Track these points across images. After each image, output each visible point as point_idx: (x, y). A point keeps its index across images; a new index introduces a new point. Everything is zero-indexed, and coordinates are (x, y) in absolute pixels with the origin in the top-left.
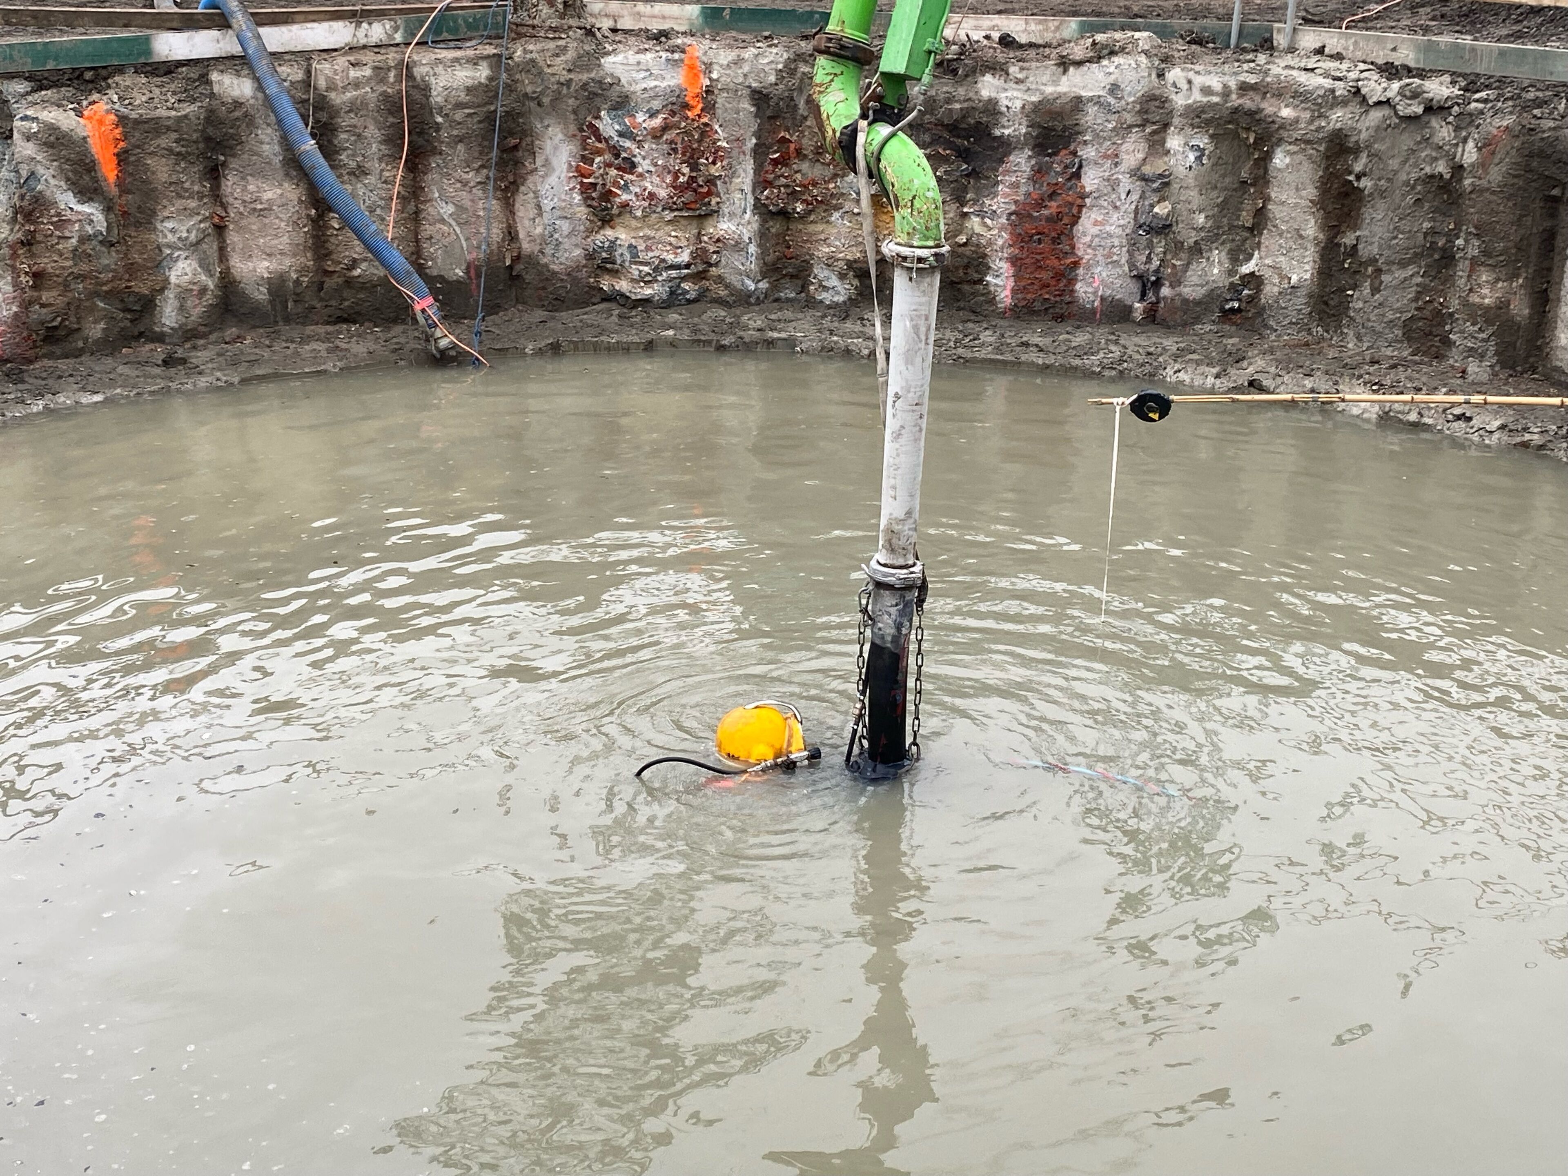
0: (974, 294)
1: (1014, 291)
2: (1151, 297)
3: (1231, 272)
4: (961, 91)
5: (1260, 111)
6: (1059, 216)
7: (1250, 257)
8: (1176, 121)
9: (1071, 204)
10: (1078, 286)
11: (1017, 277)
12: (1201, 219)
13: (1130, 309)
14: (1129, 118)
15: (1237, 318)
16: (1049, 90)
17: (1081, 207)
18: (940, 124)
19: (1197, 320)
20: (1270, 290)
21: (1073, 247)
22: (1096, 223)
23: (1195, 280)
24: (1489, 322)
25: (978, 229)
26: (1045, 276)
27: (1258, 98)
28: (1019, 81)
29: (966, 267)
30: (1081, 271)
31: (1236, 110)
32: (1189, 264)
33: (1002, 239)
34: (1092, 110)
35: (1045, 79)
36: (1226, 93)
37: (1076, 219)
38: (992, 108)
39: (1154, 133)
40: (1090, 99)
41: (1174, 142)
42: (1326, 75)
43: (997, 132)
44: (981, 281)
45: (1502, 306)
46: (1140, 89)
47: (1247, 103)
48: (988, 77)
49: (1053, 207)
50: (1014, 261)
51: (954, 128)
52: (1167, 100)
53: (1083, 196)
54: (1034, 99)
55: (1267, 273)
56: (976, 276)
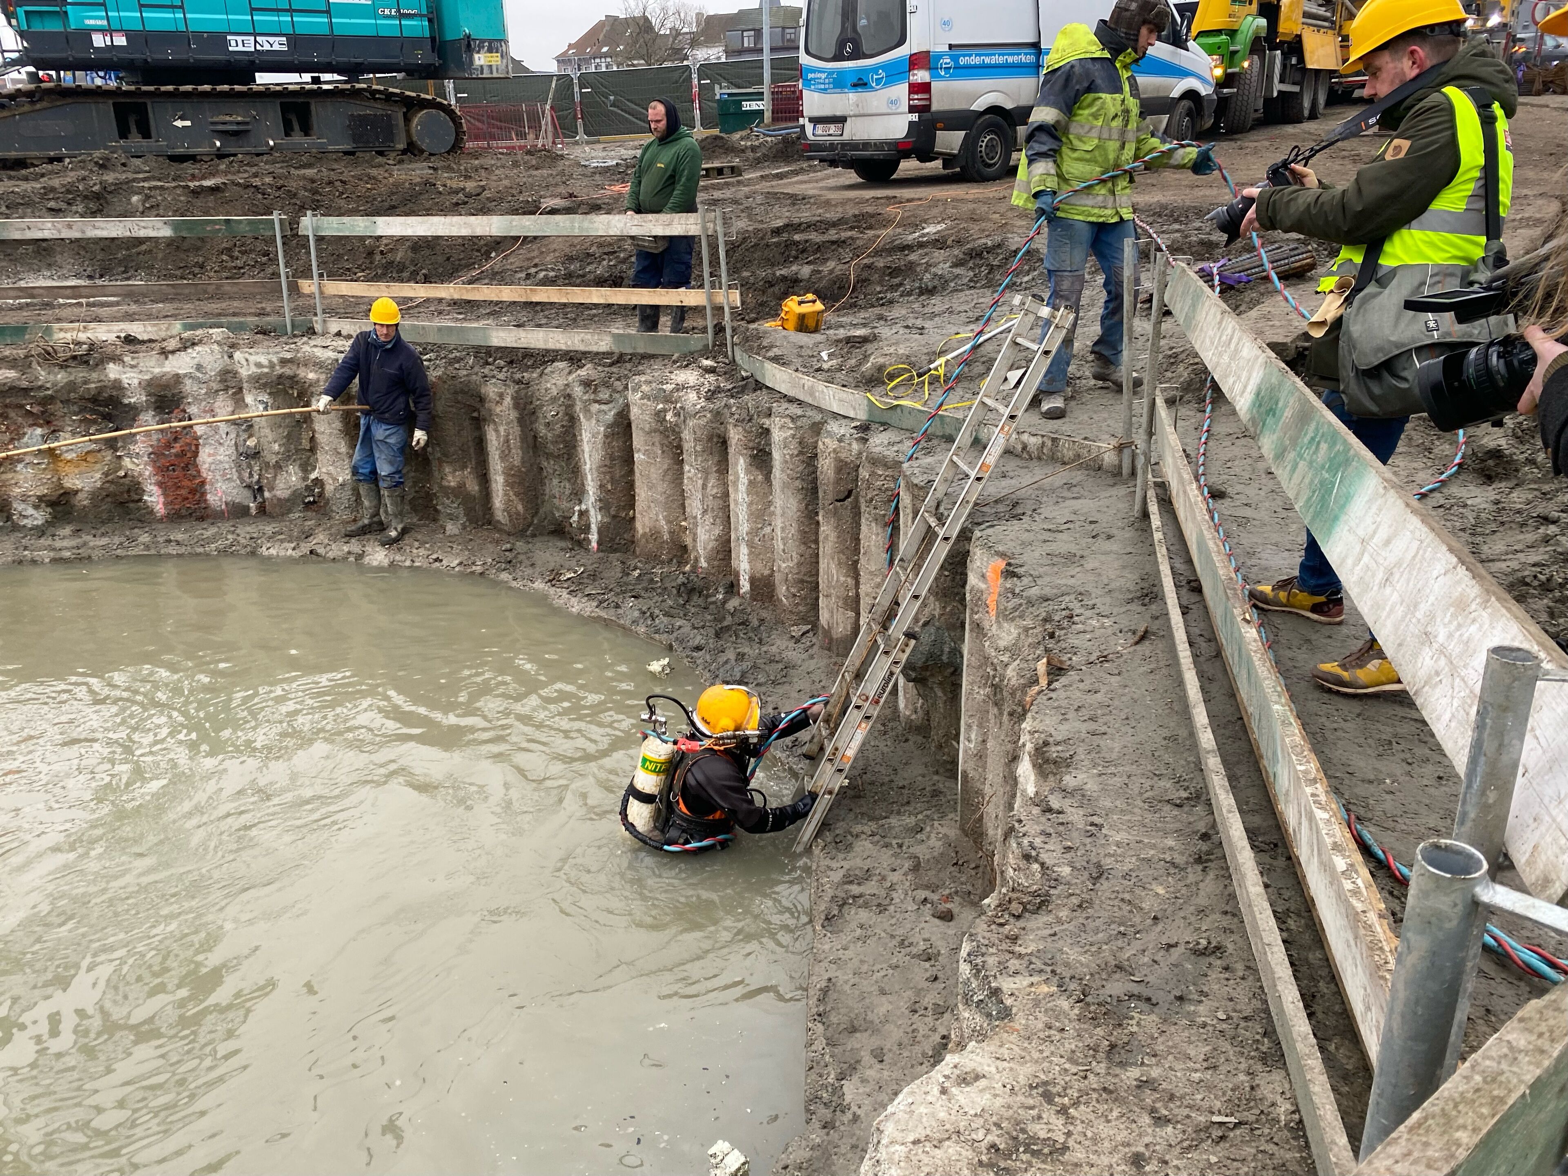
0: (139, 509)
1: (164, 504)
2: (259, 499)
3: (305, 479)
4: (94, 375)
5: (295, 376)
6: (183, 453)
7: (314, 469)
8: (245, 385)
9: (190, 444)
10: (209, 497)
11: (165, 495)
12: (276, 447)
13: (248, 507)
14: (215, 386)
15: (314, 507)
16: (157, 370)
17: (197, 446)
18: (82, 398)
19: (290, 511)
20: (329, 488)
21: (199, 472)
22: (210, 455)
23: (282, 486)
24: (456, 496)
25: (130, 466)
26: (184, 492)
27: (294, 368)
28: (132, 367)
29: (129, 491)
30: (207, 487)
31: (280, 376)
32: (275, 476)
33: (148, 471)
34: (188, 382)
35: (152, 364)
36: (272, 365)
37: (196, 454)
38: (117, 385)
39: (234, 394)
40: (185, 375)
41: (249, 399)
42: (334, 350)
43: (126, 401)
44: (140, 500)
45: (462, 486)
46: (218, 366)
47: (288, 371)
48: (111, 365)
49: (177, 448)
50: (160, 484)
51: (94, 400)
52: (236, 373)
53: (197, 438)
54: (147, 377)
55: (325, 477)
56: (136, 497)
